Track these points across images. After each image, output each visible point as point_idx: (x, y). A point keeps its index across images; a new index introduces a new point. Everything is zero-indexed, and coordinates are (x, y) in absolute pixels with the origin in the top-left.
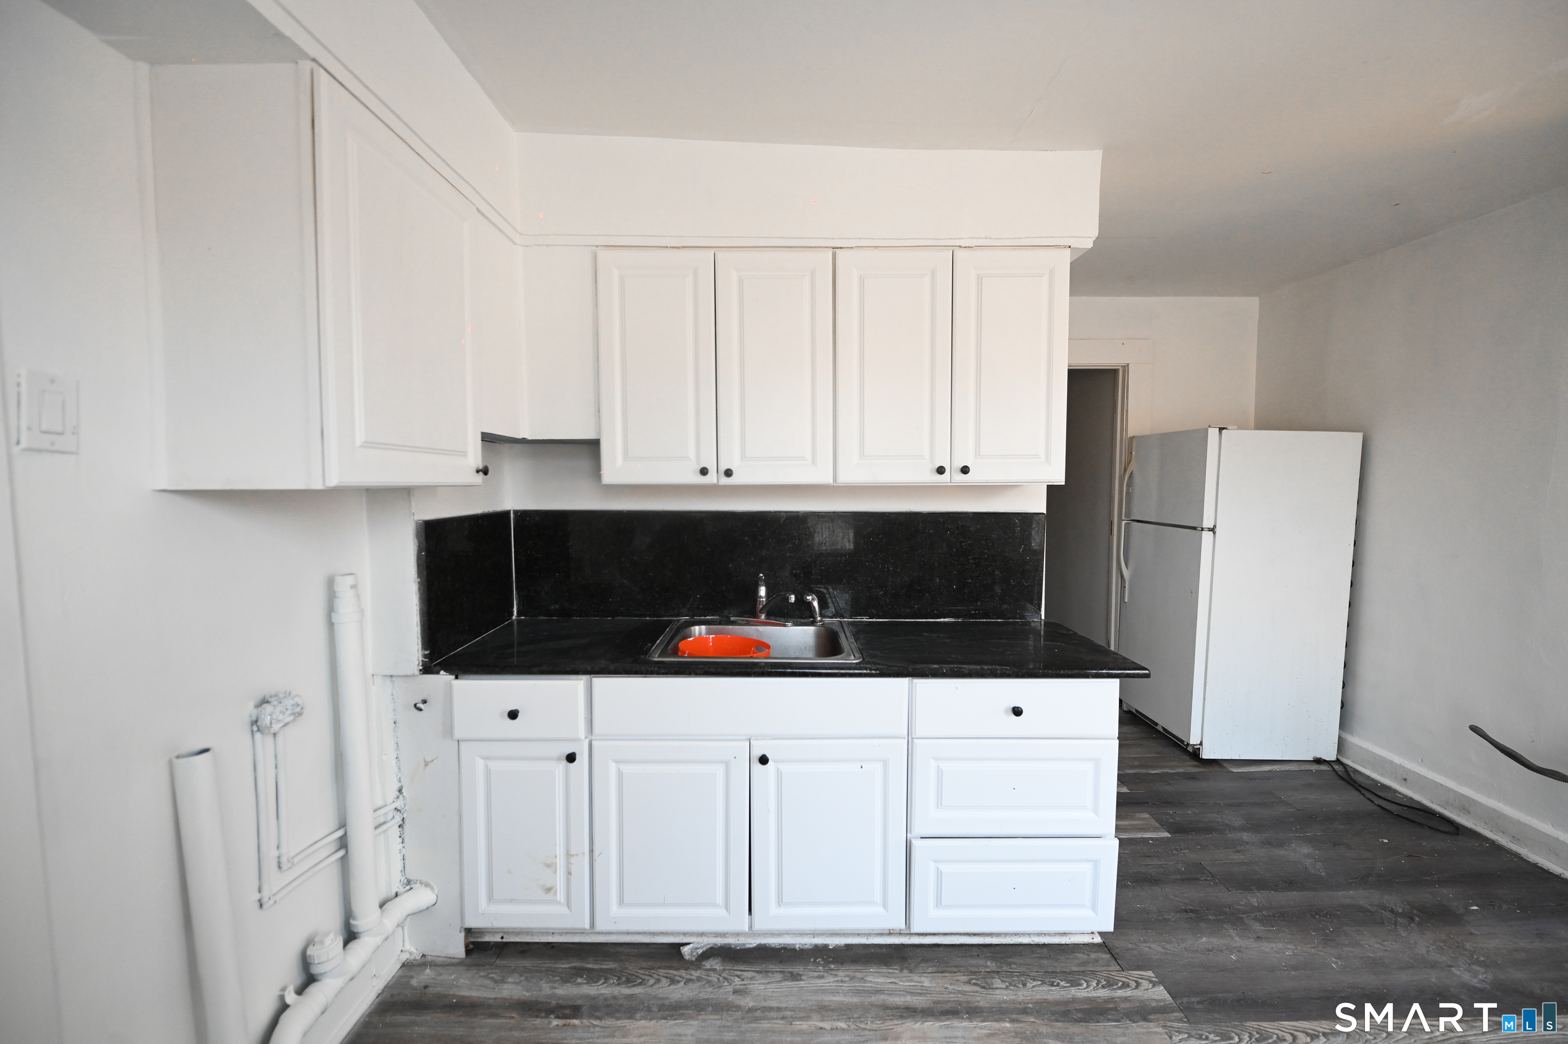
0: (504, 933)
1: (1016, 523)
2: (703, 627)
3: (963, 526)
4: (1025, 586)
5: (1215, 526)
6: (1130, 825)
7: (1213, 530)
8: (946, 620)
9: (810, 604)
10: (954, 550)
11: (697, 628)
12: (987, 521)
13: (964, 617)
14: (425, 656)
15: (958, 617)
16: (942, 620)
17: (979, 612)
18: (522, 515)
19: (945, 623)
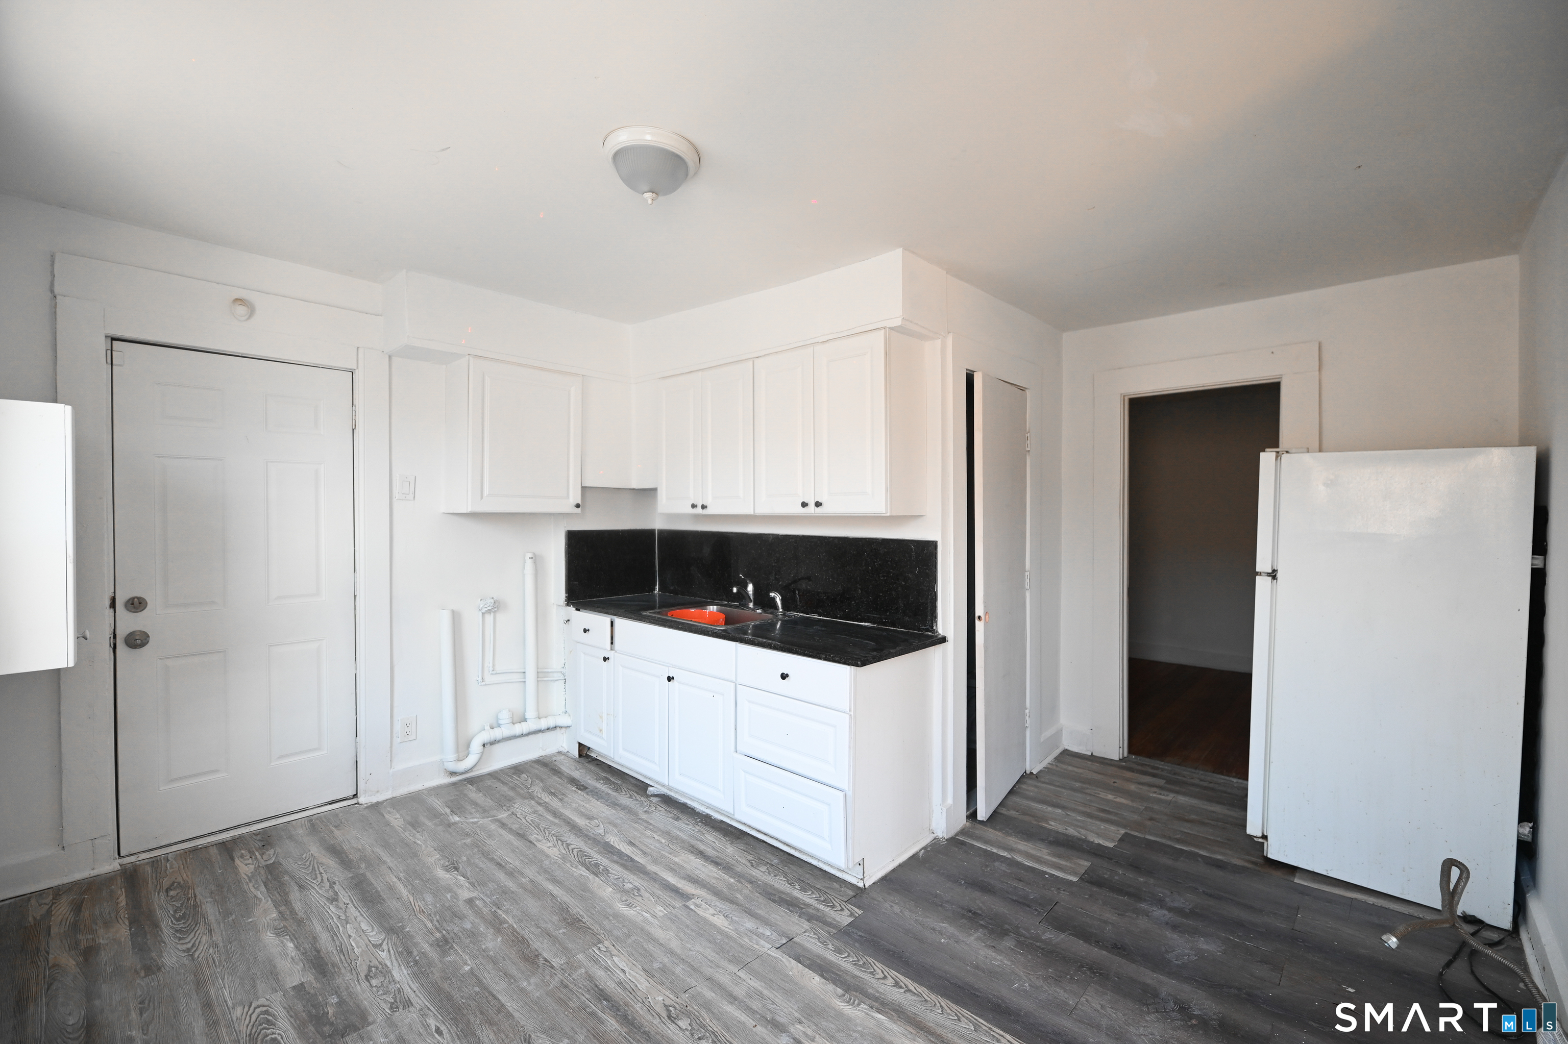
0: (599, 754)
1: (912, 549)
2: (715, 607)
3: (875, 549)
4: (920, 602)
5: (1274, 571)
6: (1051, 861)
7: (1273, 575)
8: (866, 624)
9: (774, 599)
10: (870, 568)
11: (711, 607)
12: (892, 546)
13: (878, 623)
14: (566, 597)
15: (874, 623)
16: (863, 624)
17: (888, 621)
18: (661, 532)
19: (865, 627)
